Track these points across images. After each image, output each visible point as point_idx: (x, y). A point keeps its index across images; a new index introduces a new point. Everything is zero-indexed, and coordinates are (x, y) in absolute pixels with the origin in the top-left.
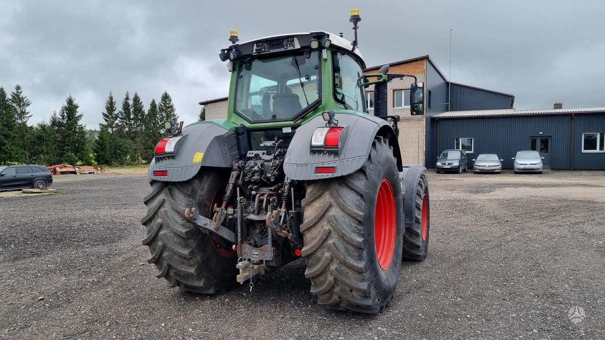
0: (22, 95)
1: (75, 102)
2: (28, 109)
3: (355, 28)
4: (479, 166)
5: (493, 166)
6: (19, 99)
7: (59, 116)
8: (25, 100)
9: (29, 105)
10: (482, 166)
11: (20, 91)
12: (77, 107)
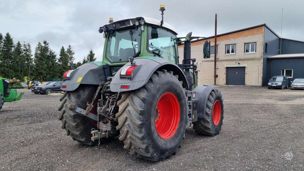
0: (71, 50)
1: (93, 53)
2: (73, 56)
3: (162, 14)
4: (294, 85)
5: (302, 86)
6: (70, 51)
7: (86, 59)
8: (72, 52)
9: (74, 54)
10: (295, 85)
11: (70, 48)
12: (94, 55)
